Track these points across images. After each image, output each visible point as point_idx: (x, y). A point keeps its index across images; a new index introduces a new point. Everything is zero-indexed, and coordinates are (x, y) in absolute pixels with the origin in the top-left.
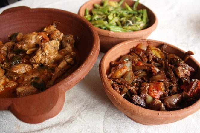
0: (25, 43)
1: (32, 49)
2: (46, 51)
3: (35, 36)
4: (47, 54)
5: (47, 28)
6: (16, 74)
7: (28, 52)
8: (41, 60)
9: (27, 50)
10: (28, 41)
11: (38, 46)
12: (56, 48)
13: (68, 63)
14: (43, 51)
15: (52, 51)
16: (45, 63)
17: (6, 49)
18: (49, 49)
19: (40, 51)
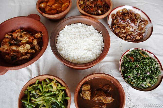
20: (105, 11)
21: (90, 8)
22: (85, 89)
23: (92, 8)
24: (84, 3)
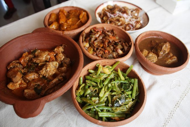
0: (38, 59)
1: (43, 63)
2: (48, 69)
3: (46, 55)
4: (48, 71)
5: (57, 49)
6: (28, 80)
7: (39, 65)
8: (44, 74)
9: (39, 64)
10: (40, 58)
11: (47, 61)
12: (56, 67)
13: (59, 80)
14: (46, 69)
15: (52, 69)
16: (46, 76)
17: (28, 59)
18: (51, 67)
19: (45, 68)
20: (126, 48)
21: (102, 49)
22: (145, 55)
23: (106, 49)
24: (90, 44)
